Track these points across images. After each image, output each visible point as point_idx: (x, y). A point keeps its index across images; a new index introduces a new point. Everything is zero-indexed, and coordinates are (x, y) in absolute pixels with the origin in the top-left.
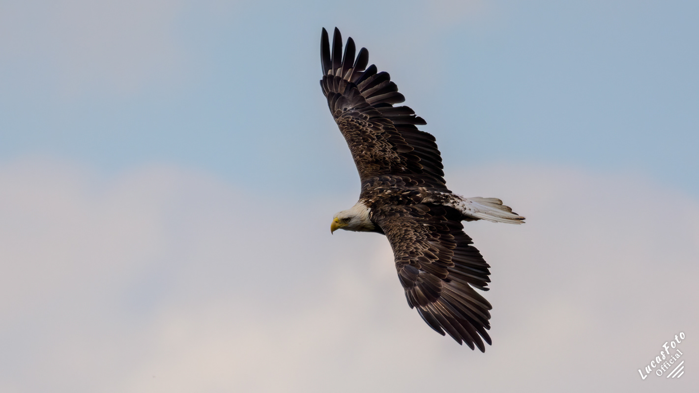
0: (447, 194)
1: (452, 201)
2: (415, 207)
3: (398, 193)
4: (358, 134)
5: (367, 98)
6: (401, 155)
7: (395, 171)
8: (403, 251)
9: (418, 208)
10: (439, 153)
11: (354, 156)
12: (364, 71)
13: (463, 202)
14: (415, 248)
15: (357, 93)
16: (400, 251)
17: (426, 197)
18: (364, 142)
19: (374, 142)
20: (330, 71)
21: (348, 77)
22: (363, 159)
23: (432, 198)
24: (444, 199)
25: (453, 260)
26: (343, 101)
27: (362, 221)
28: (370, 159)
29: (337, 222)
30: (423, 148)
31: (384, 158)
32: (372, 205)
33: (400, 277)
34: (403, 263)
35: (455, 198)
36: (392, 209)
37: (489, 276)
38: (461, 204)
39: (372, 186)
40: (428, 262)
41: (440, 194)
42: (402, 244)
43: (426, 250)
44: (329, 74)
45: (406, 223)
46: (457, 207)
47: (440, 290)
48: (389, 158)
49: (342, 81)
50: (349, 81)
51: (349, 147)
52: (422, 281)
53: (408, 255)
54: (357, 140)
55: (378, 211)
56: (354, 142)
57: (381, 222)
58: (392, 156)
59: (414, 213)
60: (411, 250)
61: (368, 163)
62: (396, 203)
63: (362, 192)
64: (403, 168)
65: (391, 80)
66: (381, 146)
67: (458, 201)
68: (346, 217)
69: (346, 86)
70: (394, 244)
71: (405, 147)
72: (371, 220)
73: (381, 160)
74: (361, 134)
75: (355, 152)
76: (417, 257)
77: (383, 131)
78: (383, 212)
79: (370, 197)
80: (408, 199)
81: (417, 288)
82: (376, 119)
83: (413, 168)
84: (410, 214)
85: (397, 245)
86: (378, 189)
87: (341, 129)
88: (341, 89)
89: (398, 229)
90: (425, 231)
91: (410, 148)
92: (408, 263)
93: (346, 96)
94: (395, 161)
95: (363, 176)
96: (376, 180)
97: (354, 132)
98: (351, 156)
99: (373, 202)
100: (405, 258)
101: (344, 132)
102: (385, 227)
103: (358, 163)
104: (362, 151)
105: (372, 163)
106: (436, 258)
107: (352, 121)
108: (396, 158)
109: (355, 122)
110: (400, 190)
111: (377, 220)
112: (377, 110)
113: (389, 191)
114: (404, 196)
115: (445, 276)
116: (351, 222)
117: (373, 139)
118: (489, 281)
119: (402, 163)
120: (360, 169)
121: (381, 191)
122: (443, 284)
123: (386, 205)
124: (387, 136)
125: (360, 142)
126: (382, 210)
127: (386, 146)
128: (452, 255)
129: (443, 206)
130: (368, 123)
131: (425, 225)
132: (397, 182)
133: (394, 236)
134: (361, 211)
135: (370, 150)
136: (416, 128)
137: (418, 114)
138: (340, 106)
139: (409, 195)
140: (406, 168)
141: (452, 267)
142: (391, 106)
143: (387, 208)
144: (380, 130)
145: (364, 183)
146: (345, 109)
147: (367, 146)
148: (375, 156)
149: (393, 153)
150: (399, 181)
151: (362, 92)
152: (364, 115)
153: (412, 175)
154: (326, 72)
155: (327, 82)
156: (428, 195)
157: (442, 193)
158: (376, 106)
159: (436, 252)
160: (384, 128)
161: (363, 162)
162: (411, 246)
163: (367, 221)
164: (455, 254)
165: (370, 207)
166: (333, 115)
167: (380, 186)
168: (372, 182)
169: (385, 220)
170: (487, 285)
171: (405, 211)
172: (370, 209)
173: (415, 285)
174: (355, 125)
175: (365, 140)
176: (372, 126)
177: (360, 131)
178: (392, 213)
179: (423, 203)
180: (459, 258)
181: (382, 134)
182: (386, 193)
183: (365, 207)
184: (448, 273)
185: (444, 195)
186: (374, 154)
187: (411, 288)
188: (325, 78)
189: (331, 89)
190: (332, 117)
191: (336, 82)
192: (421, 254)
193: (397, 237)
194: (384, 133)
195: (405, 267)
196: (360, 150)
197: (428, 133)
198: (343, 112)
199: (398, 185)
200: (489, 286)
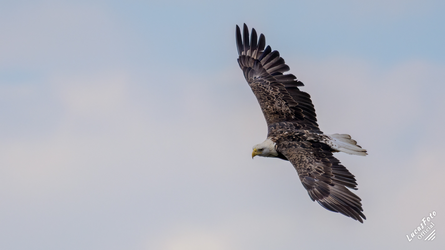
0: (321, 135)
1: (324, 140)
2: (303, 143)
3: (292, 133)
4: (265, 95)
5: (267, 69)
6: (291, 108)
7: (288, 119)
8: (303, 168)
9: (305, 143)
10: (313, 106)
11: (262, 109)
12: (263, 51)
13: (331, 140)
14: (309, 166)
15: (261, 66)
16: (300, 168)
17: (309, 136)
18: (268, 100)
19: (274, 100)
20: (243, 52)
21: (254, 56)
22: (268, 111)
23: (313, 137)
24: (320, 138)
25: (333, 173)
26: (253, 72)
27: (270, 151)
28: (273, 111)
29: (255, 151)
30: (303, 103)
31: (281, 111)
32: (277, 141)
33: (303, 184)
34: (304, 175)
35: (326, 138)
36: (290, 144)
37: (356, 181)
38: (330, 141)
39: (275, 129)
40: (319, 174)
41: (317, 135)
42: (301, 164)
43: (316, 167)
44: (242, 54)
45: (300, 152)
46: (328, 144)
47: (329, 190)
48: (284, 111)
49: (251, 59)
50: (255, 58)
51: (259, 102)
52: (318, 185)
53: (306, 171)
54: (264, 98)
55: (281, 145)
56: (262, 100)
57: (283, 151)
58: (286, 109)
59: (303, 146)
60: (308, 168)
61: (272, 114)
62: (292, 140)
63: (268, 133)
64: (293, 117)
65: (280, 56)
66: (278, 103)
67: (328, 139)
68: (261, 148)
69: (254, 62)
70: (295, 165)
71: (293, 103)
72: (276, 150)
73: (279, 112)
74: (266, 95)
75: (263, 107)
76: (312, 171)
77: (279, 92)
78: (284, 146)
79: (275, 136)
80: (298, 138)
81: (315, 189)
82: (275, 84)
83: (298, 117)
84: (301, 146)
85: (297, 165)
86: (279, 131)
87: (253, 91)
88: (251, 64)
89: (296, 156)
90: (312, 157)
91: (296, 103)
92: (307, 175)
93: (254, 69)
94: (288, 113)
95: (269, 122)
96: (277, 125)
97: (262, 93)
98: (261, 109)
99: (277, 139)
100: (305, 173)
101: (255, 93)
102: (287, 155)
103: (265, 114)
104: (267, 106)
105: (274, 114)
106: (323, 172)
107: (260, 85)
108: (288, 110)
109: (262, 86)
110: (293, 132)
111: (281, 151)
112: (274, 77)
113: (287, 133)
114: (296, 136)
115: (330, 182)
116: (264, 151)
117: (274, 98)
118: (357, 185)
119: (292, 114)
120: (266, 118)
121: (282, 132)
122: (330, 186)
123: (286, 141)
124: (282, 95)
125: (266, 100)
126: (283, 144)
127: (281, 102)
128: (332, 171)
129: (319, 142)
130: (269, 87)
131: (311, 153)
132: (290, 126)
133: (295, 160)
134: (271, 145)
135: (272, 106)
136: (298, 89)
137: (298, 79)
138: (252, 76)
139: (299, 135)
140: (295, 117)
141: (333, 177)
142: (282, 74)
143: (286, 143)
144: (277, 91)
145: (269, 127)
146: (255, 78)
147: (270, 102)
148: (276, 109)
149: (286, 107)
150: (291, 126)
151: (264, 65)
152: (267, 81)
153: (298, 121)
154: (241, 53)
155: (242, 60)
156: (310, 135)
157: (318, 134)
158: (274, 75)
159: (322, 168)
160: (279, 90)
161: (268, 113)
162: (307, 165)
163: (274, 151)
164: (332, 169)
165: (276, 142)
166: (247, 81)
167: (280, 129)
168: (275, 127)
169: (286, 150)
170: (356, 187)
171: (297, 145)
172: (275, 143)
173: (314, 188)
174: (262, 88)
175: (269, 99)
176: (272, 89)
177: (265, 92)
178: (290, 146)
179: (308, 141)
180: (336, 172)
181: (279, 94)
182: (285, 134)
183: (272, 142)
184: (332, 180)
185: (320, 135)
186: (275, 108)
187: (312, 190)
188: (240, 57)
189: (245, 65)
190: (247, 83)
191: (248, 60)
192: (314, 170)
193: (297, 160)
194: (280, 94)
195: (306, 178)
196: (266, 105)
197: (306, 92)
198: (254, 79)
199: (291, 129)
200: (357, 187)
